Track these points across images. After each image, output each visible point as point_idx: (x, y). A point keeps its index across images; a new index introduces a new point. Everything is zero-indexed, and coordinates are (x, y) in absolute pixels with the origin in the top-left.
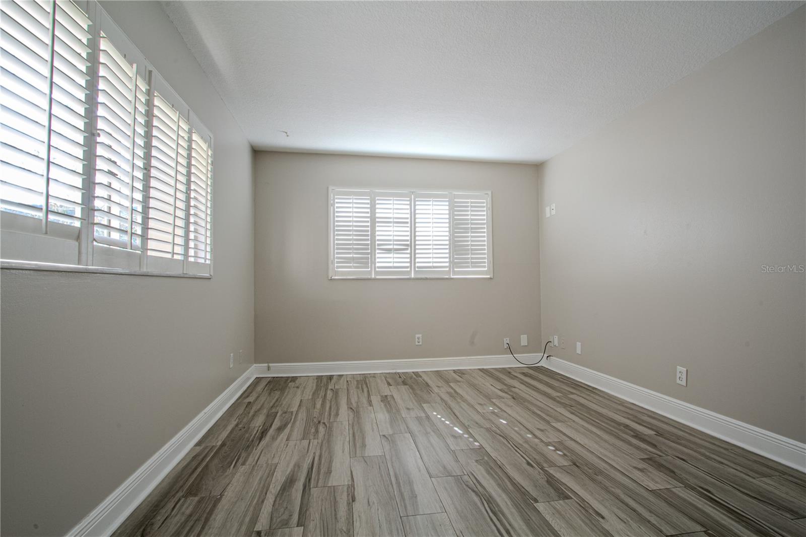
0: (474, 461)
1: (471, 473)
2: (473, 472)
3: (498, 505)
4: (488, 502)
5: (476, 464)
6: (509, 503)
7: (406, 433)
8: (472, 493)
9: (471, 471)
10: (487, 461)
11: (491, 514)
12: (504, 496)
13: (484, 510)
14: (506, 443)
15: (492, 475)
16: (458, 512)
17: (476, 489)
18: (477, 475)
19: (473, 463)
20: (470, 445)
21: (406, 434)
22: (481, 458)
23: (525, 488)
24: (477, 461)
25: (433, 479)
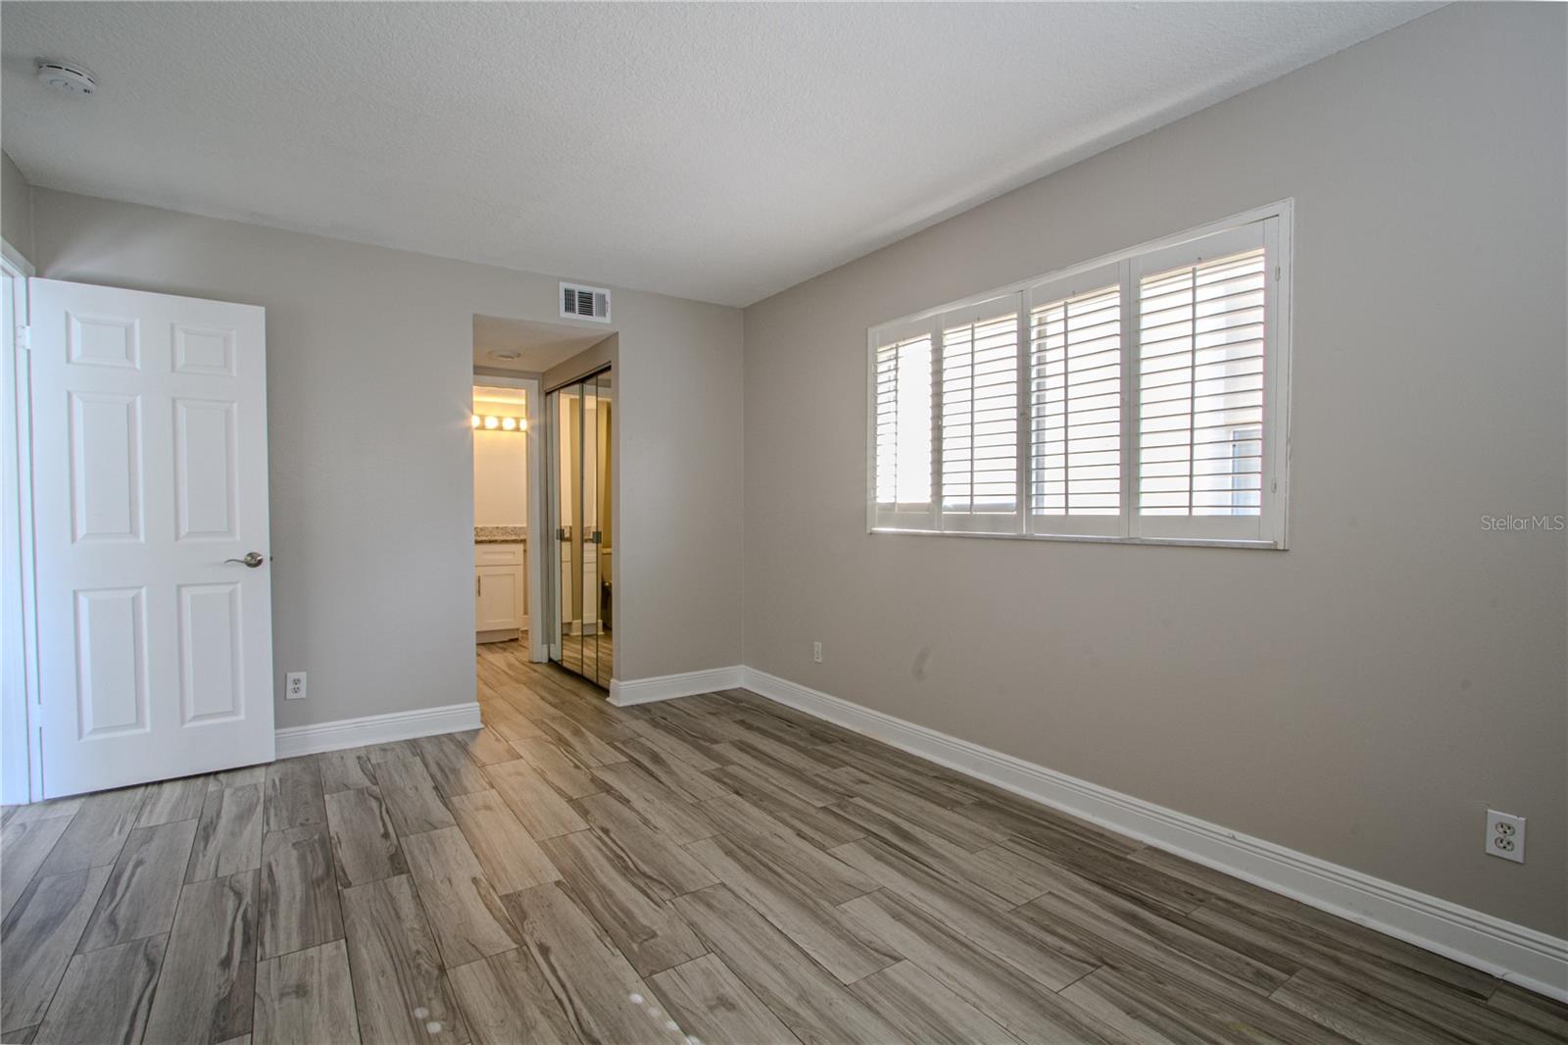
0: (658, 932)
1: (659, 906)
2: (658, 909)
3: (614, 866)
4: (627, 868)
5: (655, 928)
6: (598, 872)
7: (855, 983)
8: (651, 874)
9: (661, 911)
10: (633, 940)
11: (623, 855)
12: (604, 880)
13: (632, 856)
14: (585, 1014)
15: (622, 910)
16: (666, 849)
17: (647, 881)
18: (648, 904)
19: (660, 929)
20: (676, 978)
21: (854, 980)
22: (646, 943)
23: (568, 899)
24: (654, 935)
25: (718, 881)
